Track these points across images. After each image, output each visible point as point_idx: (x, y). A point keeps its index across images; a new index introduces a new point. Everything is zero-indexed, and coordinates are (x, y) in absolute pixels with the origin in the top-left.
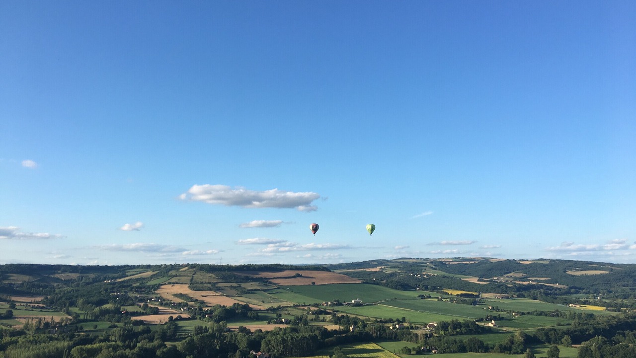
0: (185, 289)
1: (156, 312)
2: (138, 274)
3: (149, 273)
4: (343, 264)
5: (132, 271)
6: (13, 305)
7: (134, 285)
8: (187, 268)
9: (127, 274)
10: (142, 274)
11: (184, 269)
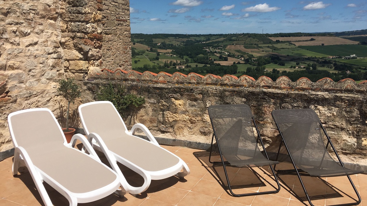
0: (242, 48)
1: (226, 59)
2: (216, 39)
3: (222, 39)
4: (346, 32)
5: (214, 37)
6: (158, 54)
7: (214, 45)
8: (243, 36)
9: (211, 39)
10: (219, 39)
11: (241, 36)
